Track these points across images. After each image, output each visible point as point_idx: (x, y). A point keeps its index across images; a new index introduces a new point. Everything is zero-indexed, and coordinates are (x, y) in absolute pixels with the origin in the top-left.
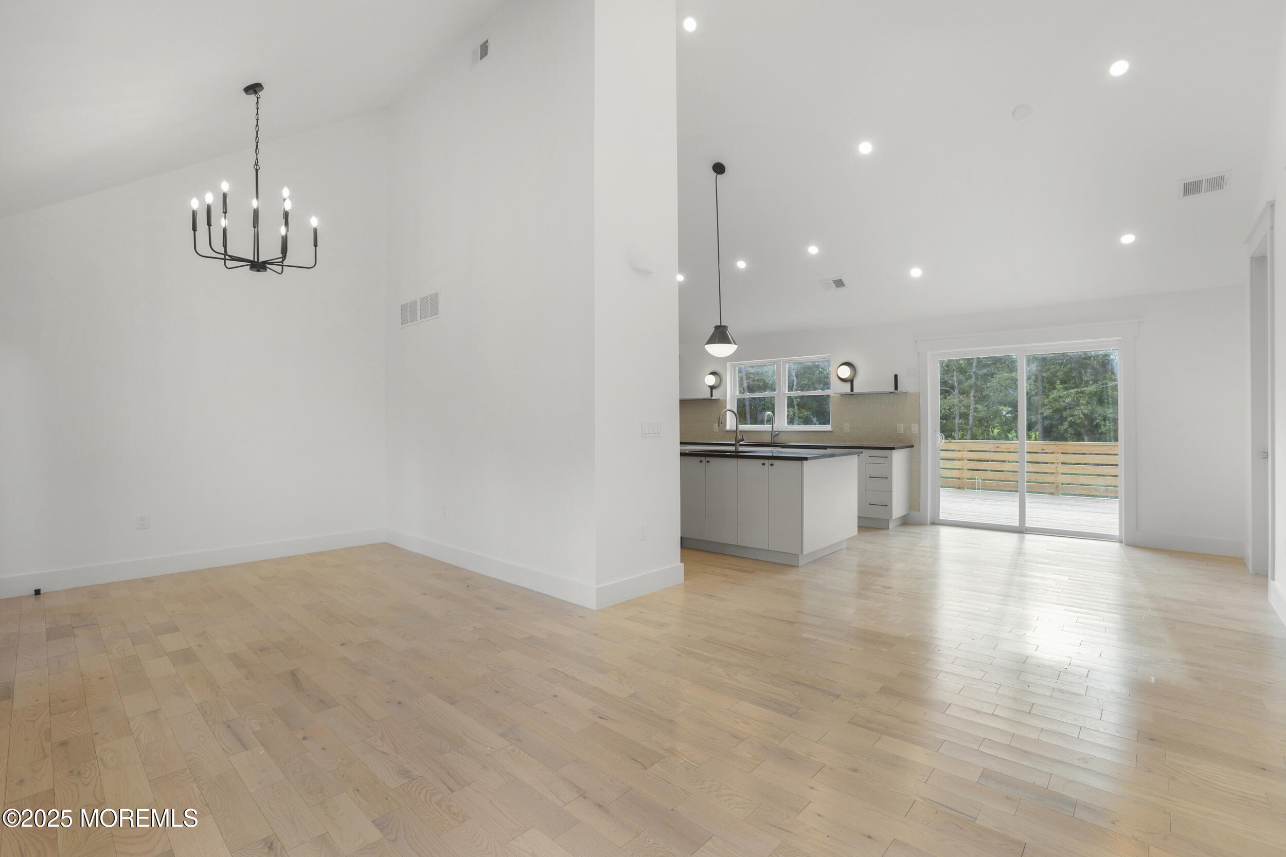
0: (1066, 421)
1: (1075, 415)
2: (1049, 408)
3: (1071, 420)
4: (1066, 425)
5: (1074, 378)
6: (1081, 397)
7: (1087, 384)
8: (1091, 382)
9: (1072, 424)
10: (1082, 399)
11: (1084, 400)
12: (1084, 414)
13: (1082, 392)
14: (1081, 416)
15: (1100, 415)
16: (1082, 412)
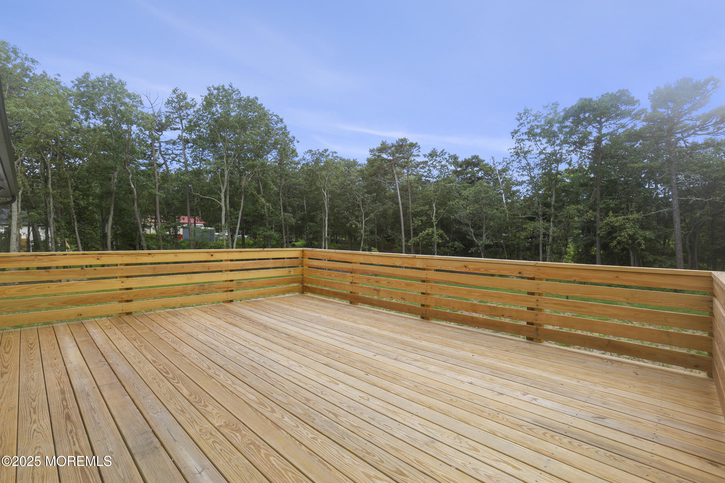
0: (615, 240)
1: (622, 236)
2: (603, 231)
3: (619, 239)
4: (615, 242)
5: (623, 209)
6: (627, 222)
7: (632, 212)
8: (635, 212)
9: (619, 243)
10: (627, 224)
11: (629, 225)
12: (629, 235)
13: (627, 219)
14: (626, 236)
15: (641, 236)
16: (627, 233)
